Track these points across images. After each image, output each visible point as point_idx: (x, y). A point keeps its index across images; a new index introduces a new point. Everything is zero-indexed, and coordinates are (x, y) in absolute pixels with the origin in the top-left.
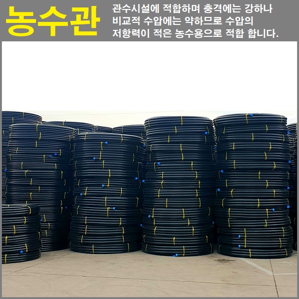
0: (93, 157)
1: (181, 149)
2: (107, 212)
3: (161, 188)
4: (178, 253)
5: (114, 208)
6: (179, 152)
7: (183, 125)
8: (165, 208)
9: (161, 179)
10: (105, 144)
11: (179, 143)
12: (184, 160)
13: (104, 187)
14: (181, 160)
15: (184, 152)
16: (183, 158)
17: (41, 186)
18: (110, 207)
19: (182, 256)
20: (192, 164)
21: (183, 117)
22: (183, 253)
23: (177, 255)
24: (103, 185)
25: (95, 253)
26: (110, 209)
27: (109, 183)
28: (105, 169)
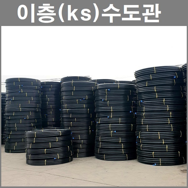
0: (102, 99)
1: (155, 90)
2: (111, 134)
3: (144, 118)
4: (156, 163)
5: (115, 131)
6: (154, 92)
7: (156, 73)
8: (147, 131)
9: (143, 112)
10: (108, 90)
11: (154, 86)
12: (158, 98)
13: (109, 118)
14: (156, 98)
15: (158, 92)
16: (157, 97)
17: (76, 118)
18: (113, 130)
19: (159, 165)
20: (164, 101)
21: (156, 67)
22: (160, 163)
23: (155, 164)
24: (108, 117)
25: (106, 160)
26: (113, 132)
27: (112, 115)
28: (109, 106)
